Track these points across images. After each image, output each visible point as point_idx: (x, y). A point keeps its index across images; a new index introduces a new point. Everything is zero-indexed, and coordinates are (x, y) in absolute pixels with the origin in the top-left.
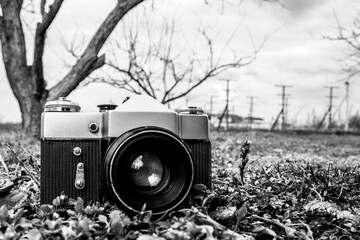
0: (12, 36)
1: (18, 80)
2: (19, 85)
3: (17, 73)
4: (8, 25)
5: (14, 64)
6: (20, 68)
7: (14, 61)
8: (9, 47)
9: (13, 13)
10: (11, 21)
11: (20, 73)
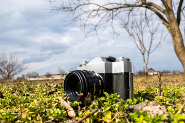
0: (175, 35)
1: (180, 53)
2: (181, 55)
3: (180, 50)
4: (173, 30)
5: (177, 47)
6: (180, 48)
7: (177, 45)
8: (175, 40)
9: (175, 25)
10: (174, 29)
11: (181, 50)
